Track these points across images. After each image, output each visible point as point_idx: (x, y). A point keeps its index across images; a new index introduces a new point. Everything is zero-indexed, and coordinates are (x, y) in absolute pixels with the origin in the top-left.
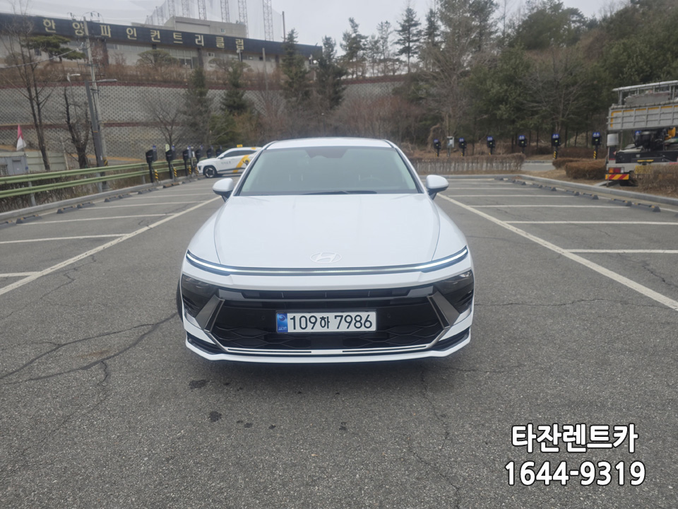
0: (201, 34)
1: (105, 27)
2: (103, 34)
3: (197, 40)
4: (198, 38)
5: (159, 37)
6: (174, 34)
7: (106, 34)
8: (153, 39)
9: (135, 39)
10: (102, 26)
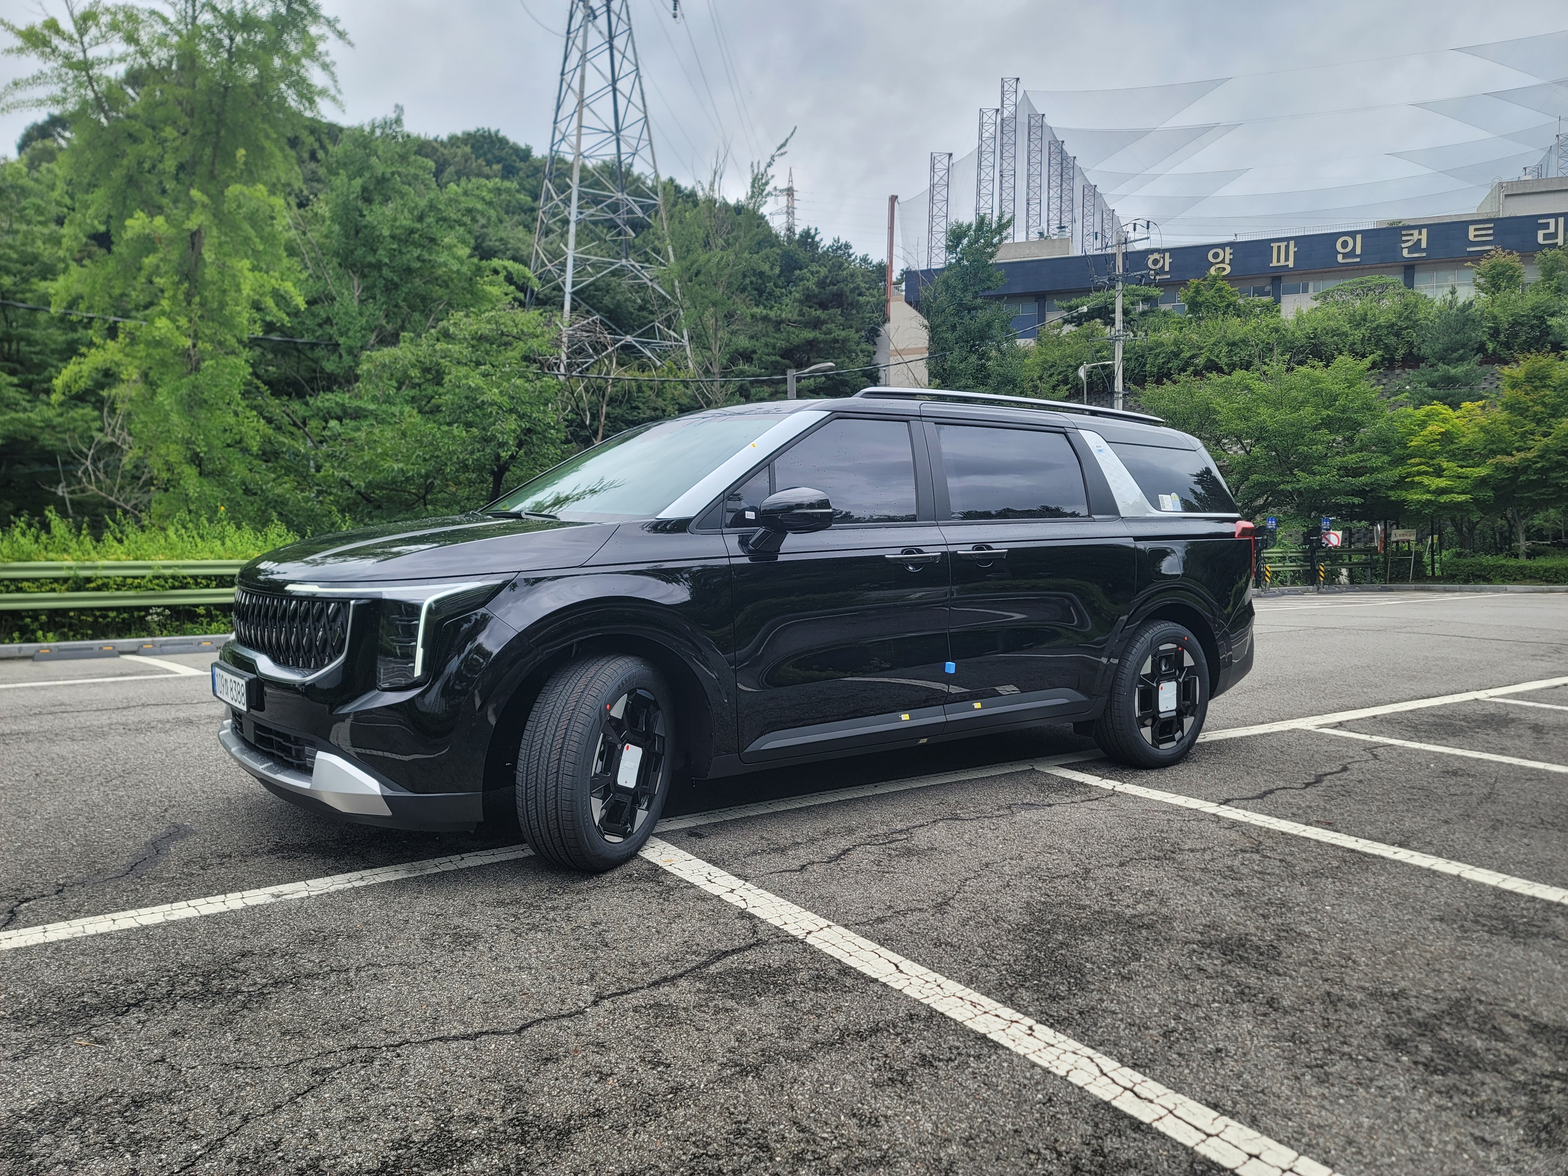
0: (1556, 216)
1: (1283, 245)
2: (1274, 263)
3: (1541, 234)
4: (1546, 226)
5: (1424, 245)
6: (1471, 228)
7: (1282, 263)
8: (1405, 253)
9: (1358, 260)
10: (1275, 245)
